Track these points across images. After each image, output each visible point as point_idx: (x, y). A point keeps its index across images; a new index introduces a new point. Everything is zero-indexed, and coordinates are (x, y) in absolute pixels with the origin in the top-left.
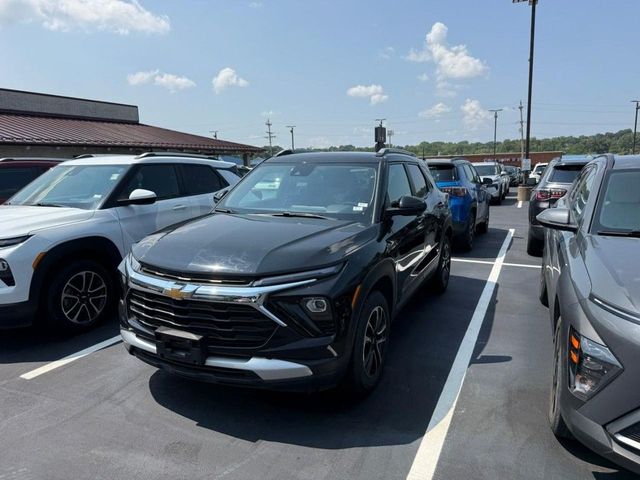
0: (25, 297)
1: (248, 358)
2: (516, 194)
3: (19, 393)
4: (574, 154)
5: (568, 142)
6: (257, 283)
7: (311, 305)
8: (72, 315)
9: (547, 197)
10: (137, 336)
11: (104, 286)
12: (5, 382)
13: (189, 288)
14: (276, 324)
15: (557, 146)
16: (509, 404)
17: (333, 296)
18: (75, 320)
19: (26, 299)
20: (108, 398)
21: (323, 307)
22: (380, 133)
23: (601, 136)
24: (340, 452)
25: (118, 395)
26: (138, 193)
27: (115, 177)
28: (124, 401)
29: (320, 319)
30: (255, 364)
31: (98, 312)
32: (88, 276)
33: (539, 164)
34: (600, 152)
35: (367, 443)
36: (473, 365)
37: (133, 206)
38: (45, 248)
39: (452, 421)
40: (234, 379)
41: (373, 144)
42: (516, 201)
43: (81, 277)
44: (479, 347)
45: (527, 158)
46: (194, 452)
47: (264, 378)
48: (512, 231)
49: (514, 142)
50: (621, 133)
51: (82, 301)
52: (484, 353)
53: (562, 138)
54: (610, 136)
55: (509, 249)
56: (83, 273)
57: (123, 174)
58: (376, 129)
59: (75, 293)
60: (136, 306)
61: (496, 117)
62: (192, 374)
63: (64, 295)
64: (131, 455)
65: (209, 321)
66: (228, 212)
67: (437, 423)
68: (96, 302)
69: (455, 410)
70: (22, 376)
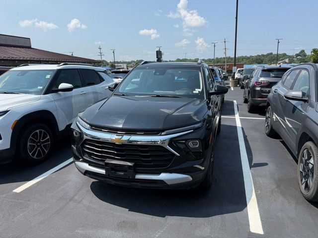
0: (8, 146)
1: (159, 174)
2: (228, 84)
3: (16, 201)
4: (248, 64)
5: (245, 58)
6: (163, 133)
7: (190, 144)
8: (33, 154)
9: (259, 85)
10: (89, 165)
11: (48, 137)
12: (4, 195)
13: (126, 138)
14: (174, 155)
15: (240, 61)
16: (278, 186)
17: (202, 138)
18: (35, 157)
19: (9, 147)
20: (71, 200)
21: (197, 145)
22: (159, 54)
23: (259, 56)
24: (210, 218)
25: (76, 198)
26: (63, 86)
27: (48, 76)
28: (81, 201)
29: (196, 151)
30: (163, 176)
31: (46, 152)
32: (41, 132)
33: (239, 69)
34: (259, 63)
35: (221, 213)
36: (252, 168)
37: (60, 92)
38: (18, 117)
39: (257, 198)
40: (151, 185)
41: (156, 59)
42: (229, 87)
43: (37, 132)
44: (250, 160)
45: (235, 66)
46: (134, 226)
47: (168, 184)
48: (235, 101)
49: (220, 59)
50: (268, 55)
51: (38, 146)
52: (254, 162)
53: (242, 57)
54: (263, 55)
55: (238, 110)
56: (38, 131)
57: (53, 75)
58: (157, 52)
59: (34, 142)
60: (88, 148)
61: (215, 46)
62: (127, 184)
63: (29, 144)
64: (99, 231)
65: (137, 155)
66: (123, 95)
67: (250, 199)
68: (45, 146)
69: (255, 191)
70: (14, 191)
